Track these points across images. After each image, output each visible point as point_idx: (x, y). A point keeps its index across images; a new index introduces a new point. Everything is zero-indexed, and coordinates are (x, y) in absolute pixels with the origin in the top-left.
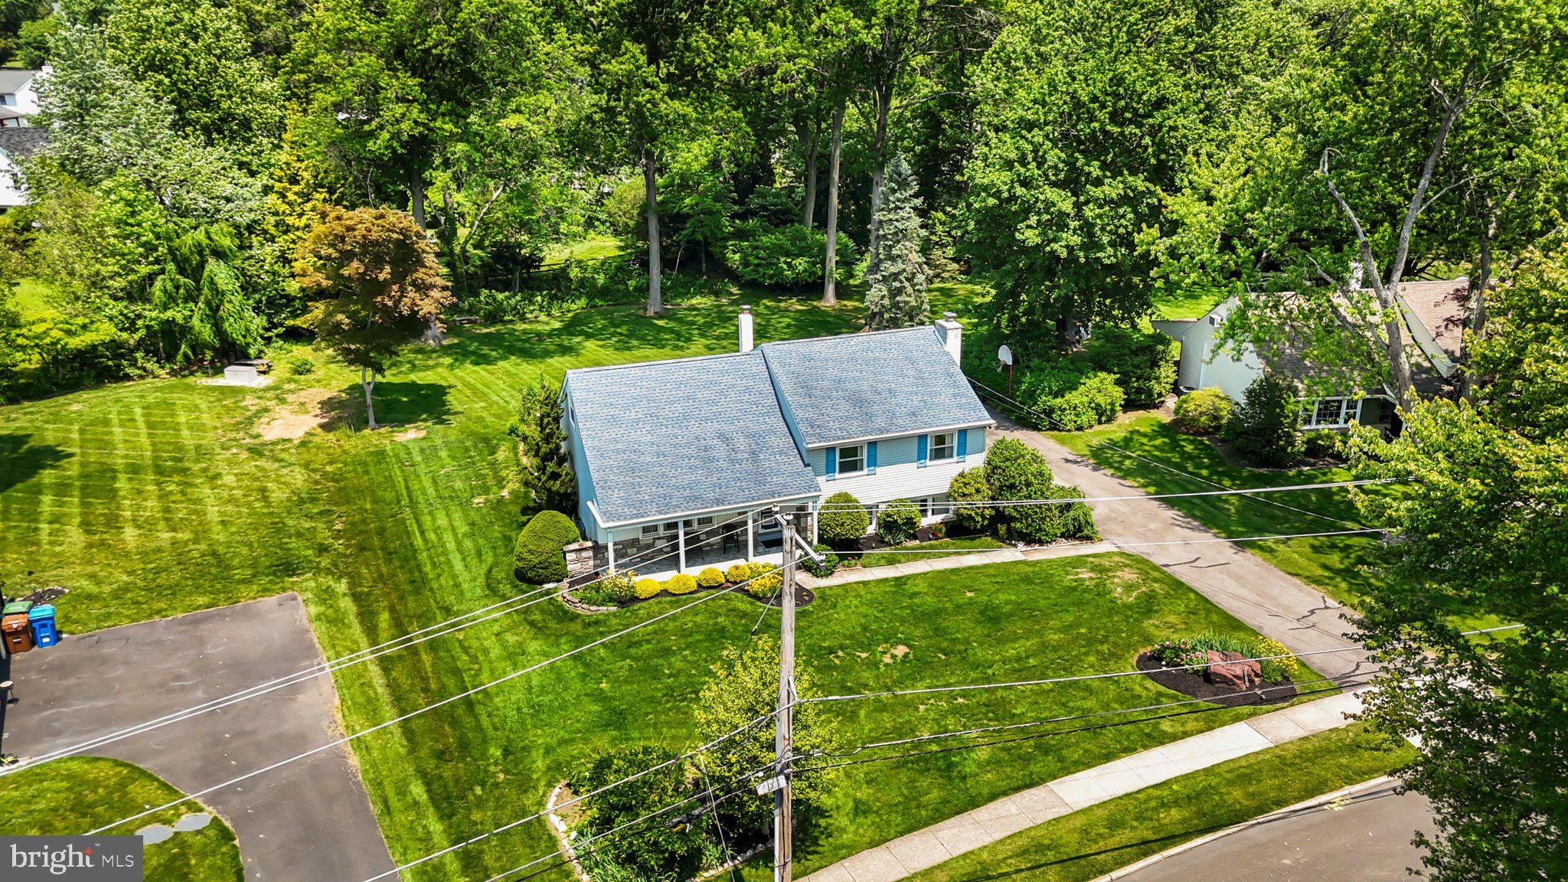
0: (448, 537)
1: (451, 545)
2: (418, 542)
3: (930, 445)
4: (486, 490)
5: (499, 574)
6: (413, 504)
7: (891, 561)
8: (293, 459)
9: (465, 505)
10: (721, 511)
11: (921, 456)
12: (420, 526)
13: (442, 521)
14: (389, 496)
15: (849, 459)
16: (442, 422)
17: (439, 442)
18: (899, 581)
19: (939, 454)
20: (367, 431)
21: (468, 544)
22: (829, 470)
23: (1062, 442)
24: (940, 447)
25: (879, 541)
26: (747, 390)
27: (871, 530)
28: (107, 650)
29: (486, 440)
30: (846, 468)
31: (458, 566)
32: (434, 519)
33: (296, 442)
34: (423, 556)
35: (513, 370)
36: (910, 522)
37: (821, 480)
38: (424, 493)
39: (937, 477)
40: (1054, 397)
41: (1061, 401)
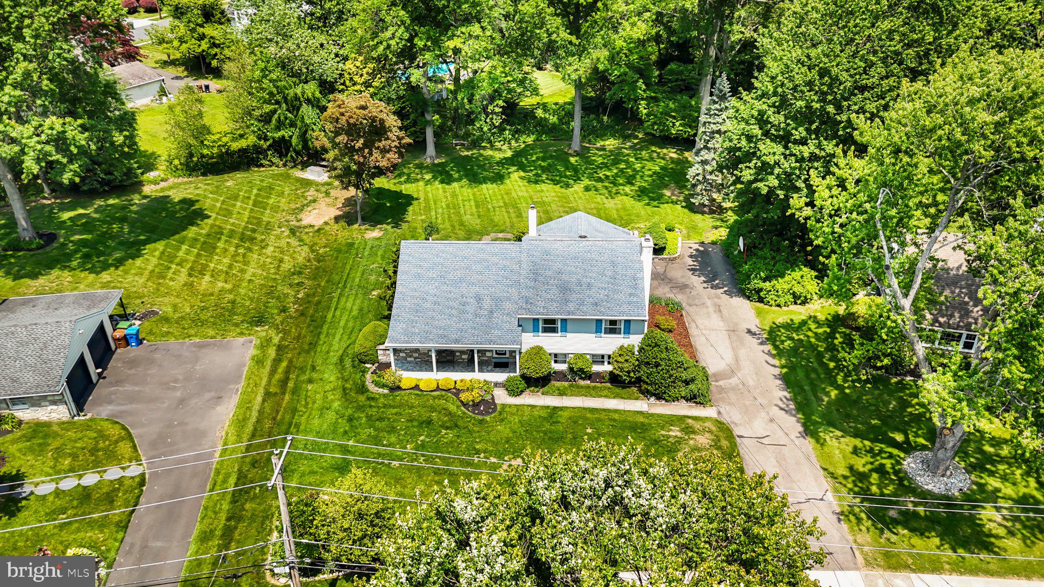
0: (345, 316)
1: (343, 323)
2: (330, 316)
3: (605, 325)
6: (344, 287)
8: (307, 241)
9: (366, 295)
10: (459, 344)
11: (598, 331)
12: (338, 303)
13: (349, 304)
14: (336, 278)
15: (550, 326)
16: (396, 227)
17: (384, 242)
19: (611, 331)
21: (351, 324)
22: (536, 330)
23: (758, 314)
24: (613, 327)
26: (504, 268)
28: (157, 356)
30: (546, 330)
31: (337, 338)
32: (346, 302)
33: (316, 228)
34: (326, 327)
36: (586, 368)
37: (528, 335)
38: (353, 281)
39: (608, 344)
40: (764, 280)
41: (767, 285)
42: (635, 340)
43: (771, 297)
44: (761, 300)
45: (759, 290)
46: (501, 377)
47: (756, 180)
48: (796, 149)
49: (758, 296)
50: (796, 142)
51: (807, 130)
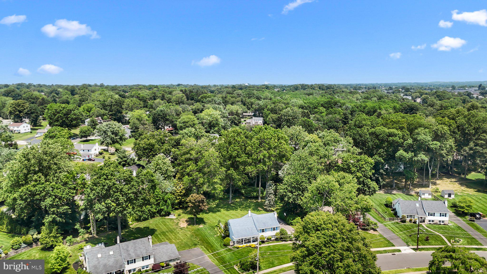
0: (213, 241)
1: (214, 242)
2: (210, 241)
3: (273, 229)
4: (216, 235)
5: (221, 245)
6: (206, 236)
7: (268, 244)
8: (186, 230)
9: (214, 236)
10: (248, 237)
11: (272, 230)
12: (209, 239)
13: (212, 239)
14: (203, 235)
15: (263, 231)
16: (205, 224)
17: (206, 227)
18: (269, 246)
19: (274, 230)
20: (195, 226)
21: (216, 242)
22: (261, 232)
23: (293, 227)
24: (274, 229)
25: (267, 241)
26: (250, 222)
27: (266, 240)
29: (213, 227)
30: (263, 232)
31: (216, 244)
33: (185, 227)
34: (211, 243)
35: (212, 215)
36: (270, 239)
37: (260, 233)
39: (274, 233)
40: (292, 220)
41: (292, 221)
42: (278, 231)
43: (294, 224)
44: (292, 225)
45: (291, 223)
46: (256, 243)
47: (288, 200)
48: (294, 194)
49: (291, 224)
50: (294, 192)
51: (295, 190)
